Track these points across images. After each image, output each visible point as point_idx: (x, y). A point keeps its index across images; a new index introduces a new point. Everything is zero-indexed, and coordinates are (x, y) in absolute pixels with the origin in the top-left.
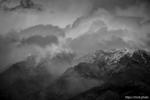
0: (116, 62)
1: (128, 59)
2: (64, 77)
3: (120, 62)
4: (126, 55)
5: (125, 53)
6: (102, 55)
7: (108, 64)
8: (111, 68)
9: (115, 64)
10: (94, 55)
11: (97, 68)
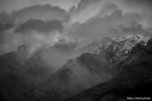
0: (127, 52)
1: (141, 48)
2: (63, 71)
3: (131, 52)
4: (139, 44)
5: (138, 42)
6: (110, 43)
7: (117, 54)
8: (122, 59)
9: (126, 55)
10: (100, 44)
11: (104, 60)
